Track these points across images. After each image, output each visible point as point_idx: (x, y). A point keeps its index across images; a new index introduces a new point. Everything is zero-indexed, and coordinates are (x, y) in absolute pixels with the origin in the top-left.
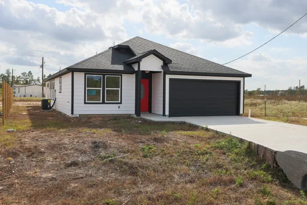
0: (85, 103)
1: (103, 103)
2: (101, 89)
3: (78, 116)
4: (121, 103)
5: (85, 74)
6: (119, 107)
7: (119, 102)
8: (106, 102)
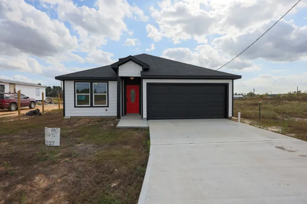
0: (75, 107)
1: (92, 106)
2: (90, 94)
3: (69, 118)
4: (108, 106)
5: (75, 82)
6: (106, 110)
7: (107, 105)
8: (94, 105)
